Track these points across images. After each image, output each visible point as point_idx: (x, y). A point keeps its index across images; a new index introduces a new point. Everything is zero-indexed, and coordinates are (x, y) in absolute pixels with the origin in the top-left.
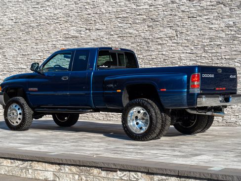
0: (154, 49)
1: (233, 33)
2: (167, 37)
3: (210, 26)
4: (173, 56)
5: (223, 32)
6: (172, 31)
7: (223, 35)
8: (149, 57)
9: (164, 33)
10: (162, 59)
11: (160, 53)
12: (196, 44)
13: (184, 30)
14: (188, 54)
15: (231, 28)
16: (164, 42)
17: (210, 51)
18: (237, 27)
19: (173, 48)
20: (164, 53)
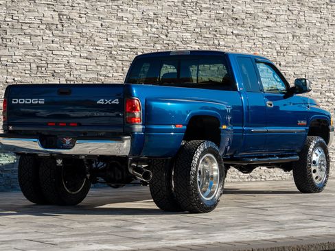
0: (15, 44)
1: (154, 30)
2: (42, 24)
3: (119, 14)
4: (55, 61)
5: (140, 27)
6: (53, 13)
7: (139, 32)
8: (6, 59)
9: (36, 14)
10: (34, 66)
11: (29, 53)
12: (96, 43)
13: (74, 15)
14: (82, 60)
15: (152, 23)
16: (38, 32)
17: (120, 58)
18: (160, 22)
19: (54, 45)
20: (38, 53)
